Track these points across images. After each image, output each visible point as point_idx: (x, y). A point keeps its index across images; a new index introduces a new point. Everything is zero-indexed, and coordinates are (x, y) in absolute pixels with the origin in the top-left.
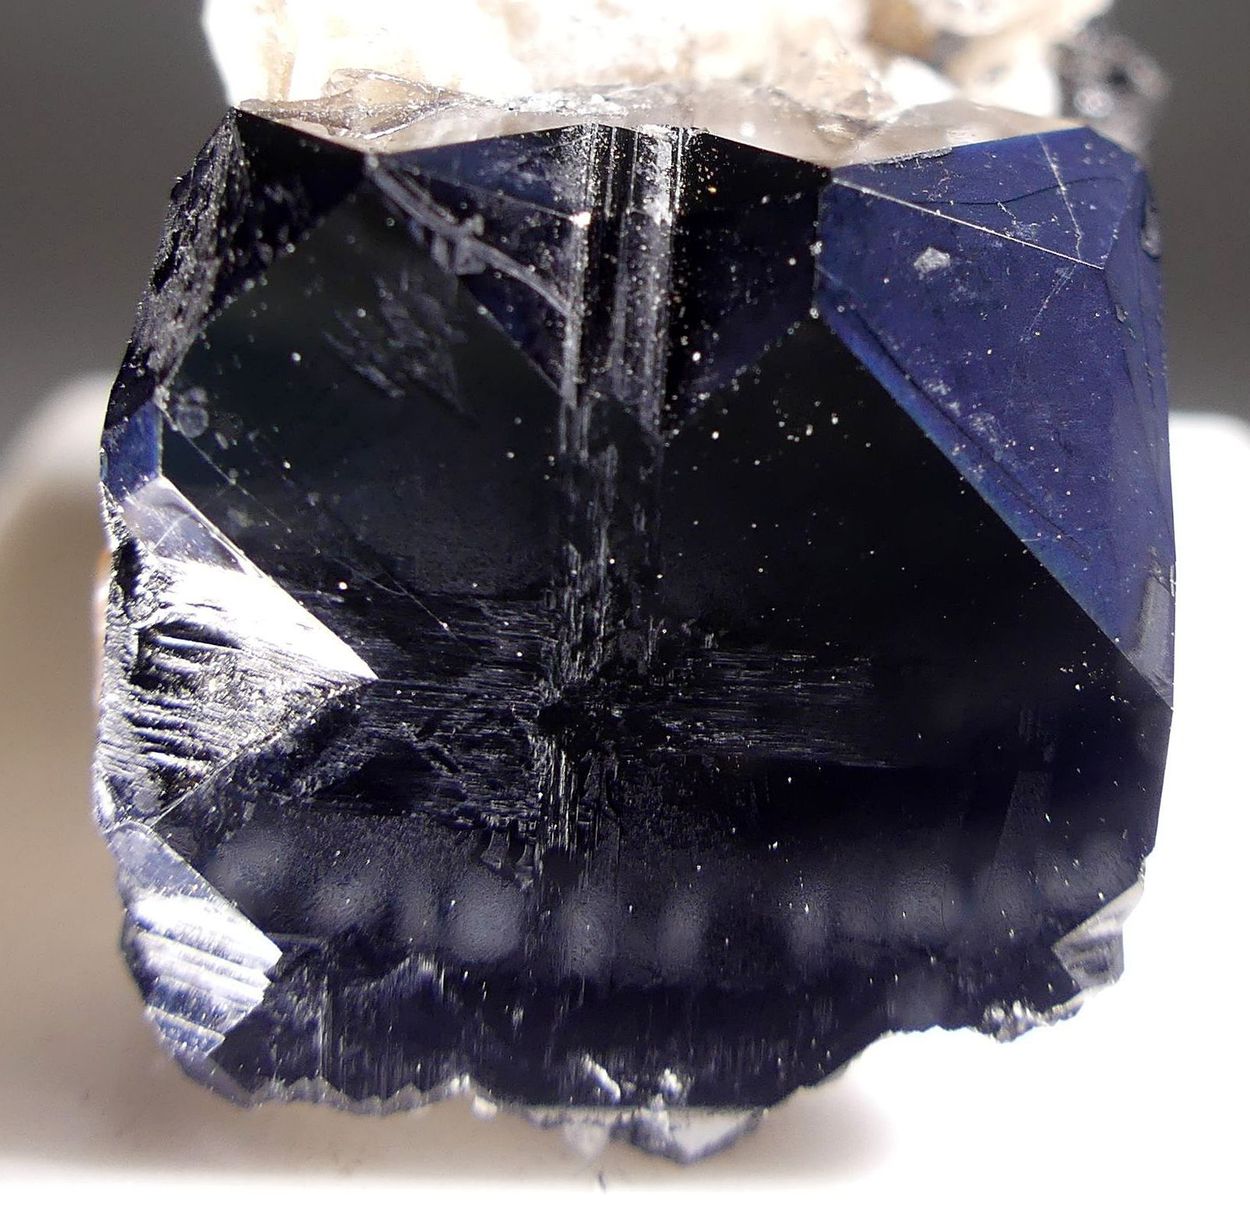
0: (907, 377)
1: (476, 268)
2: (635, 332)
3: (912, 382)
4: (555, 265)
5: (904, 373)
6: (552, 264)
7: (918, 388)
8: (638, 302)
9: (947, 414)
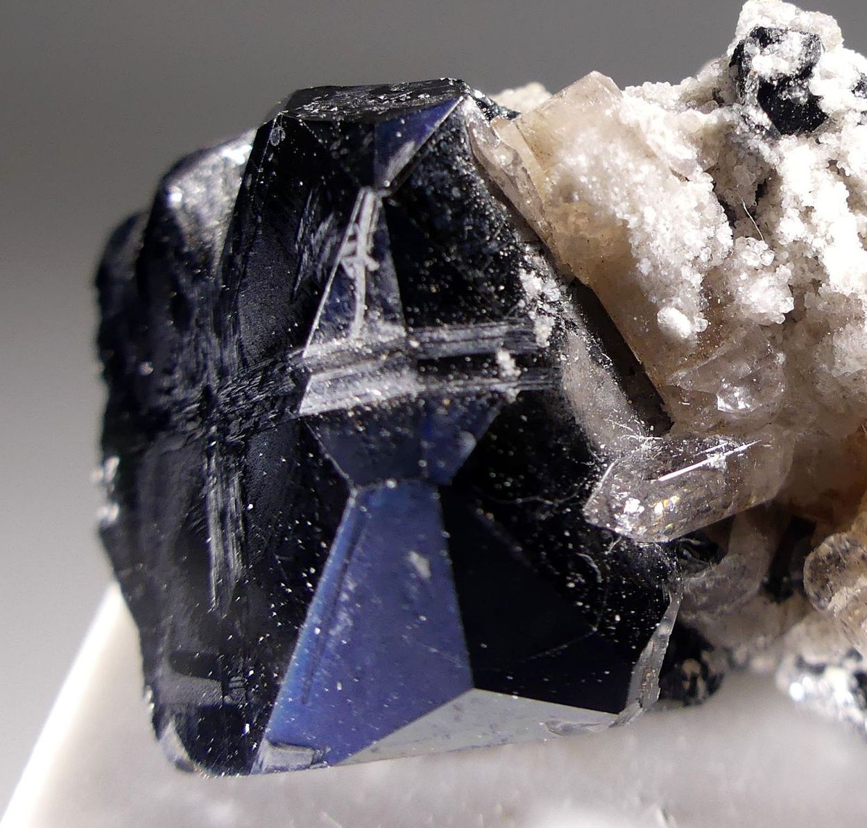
0: (346, 561)
1: (351, 274)
2: (349, 382)
3: (345, 566)
4: (373, 322)
5: (348, 558)
6: (373, 319)
7: (344, 570)
8: (366, 379)
9: (338, 596)
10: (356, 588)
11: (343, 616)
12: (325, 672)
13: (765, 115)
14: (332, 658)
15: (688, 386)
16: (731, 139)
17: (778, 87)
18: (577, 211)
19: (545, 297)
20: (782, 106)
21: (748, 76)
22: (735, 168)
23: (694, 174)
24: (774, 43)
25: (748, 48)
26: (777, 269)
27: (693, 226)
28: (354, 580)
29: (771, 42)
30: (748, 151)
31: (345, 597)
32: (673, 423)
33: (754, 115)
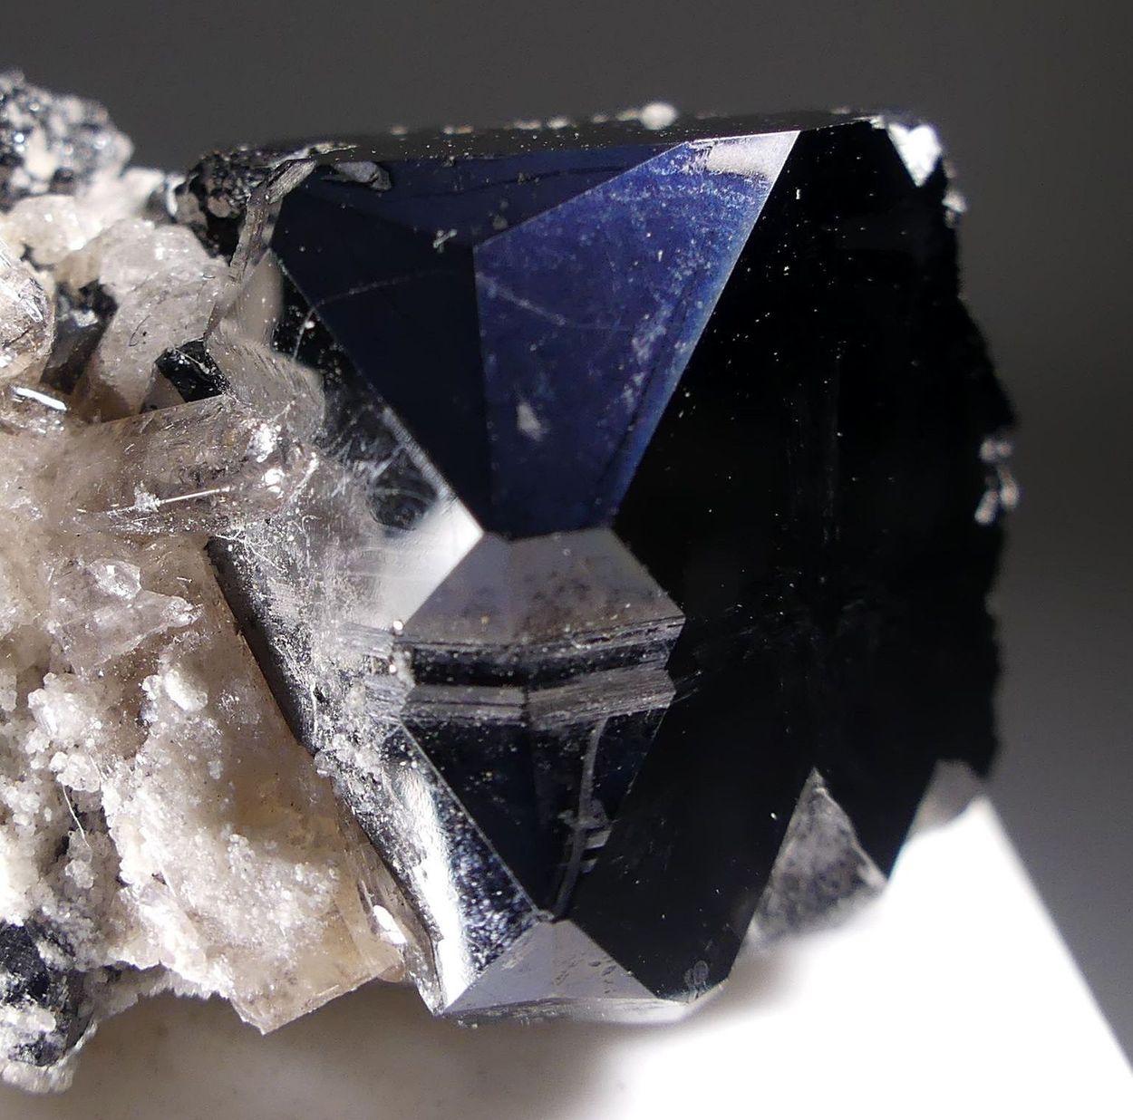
0: (630, 429)
1: (597, 805)
2: (613, 659)
3: (633, 423)
4: (574, 738)
5: (627, 433)
6: (574, 742)
7: (635, 417)
8: (590, 662)
9: (647, 381)
10: (621, 391)
11: (643, 353)
12: (677, 275)
13: (42, 956)
14: (665, 295)
15: (177, 603)
16: (92, 924)
17: (23, 992)
18: (302, 848)
19: (352, 740)
20: (20, 964)
21: (62, 1006)
22: (91, 885)
23: (143, 885)
24: (27, 1045)
25: (61, 1041)
26: (47, 746)
27: (149, 817)
28: (622, 403)
29: (29, 1047)
30: (73, 905)
31: (638, 379)
32: (205, 549)
33: (57, 957)
